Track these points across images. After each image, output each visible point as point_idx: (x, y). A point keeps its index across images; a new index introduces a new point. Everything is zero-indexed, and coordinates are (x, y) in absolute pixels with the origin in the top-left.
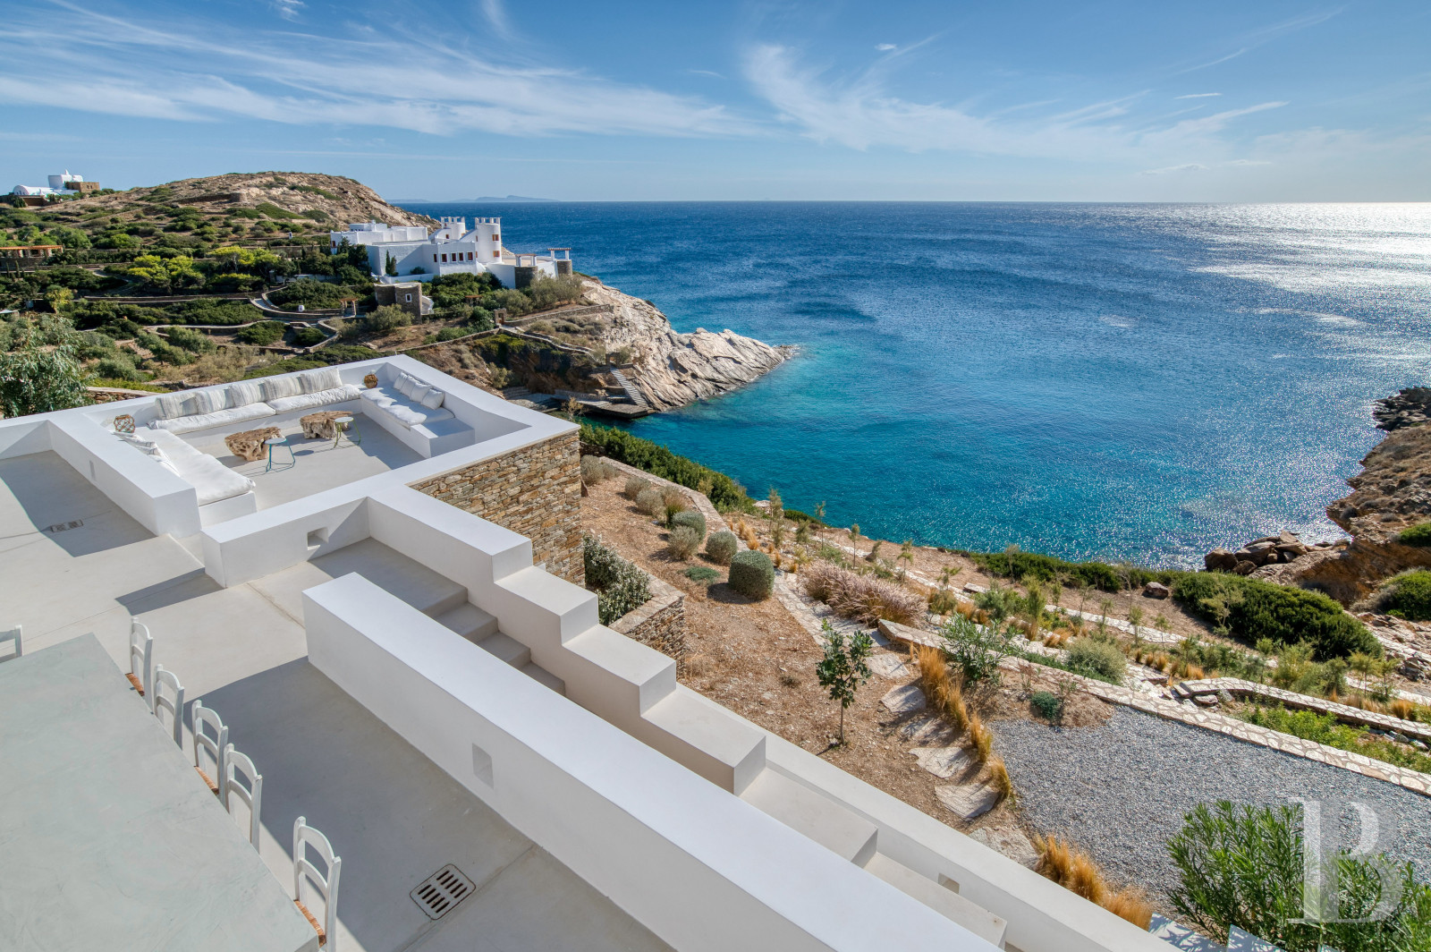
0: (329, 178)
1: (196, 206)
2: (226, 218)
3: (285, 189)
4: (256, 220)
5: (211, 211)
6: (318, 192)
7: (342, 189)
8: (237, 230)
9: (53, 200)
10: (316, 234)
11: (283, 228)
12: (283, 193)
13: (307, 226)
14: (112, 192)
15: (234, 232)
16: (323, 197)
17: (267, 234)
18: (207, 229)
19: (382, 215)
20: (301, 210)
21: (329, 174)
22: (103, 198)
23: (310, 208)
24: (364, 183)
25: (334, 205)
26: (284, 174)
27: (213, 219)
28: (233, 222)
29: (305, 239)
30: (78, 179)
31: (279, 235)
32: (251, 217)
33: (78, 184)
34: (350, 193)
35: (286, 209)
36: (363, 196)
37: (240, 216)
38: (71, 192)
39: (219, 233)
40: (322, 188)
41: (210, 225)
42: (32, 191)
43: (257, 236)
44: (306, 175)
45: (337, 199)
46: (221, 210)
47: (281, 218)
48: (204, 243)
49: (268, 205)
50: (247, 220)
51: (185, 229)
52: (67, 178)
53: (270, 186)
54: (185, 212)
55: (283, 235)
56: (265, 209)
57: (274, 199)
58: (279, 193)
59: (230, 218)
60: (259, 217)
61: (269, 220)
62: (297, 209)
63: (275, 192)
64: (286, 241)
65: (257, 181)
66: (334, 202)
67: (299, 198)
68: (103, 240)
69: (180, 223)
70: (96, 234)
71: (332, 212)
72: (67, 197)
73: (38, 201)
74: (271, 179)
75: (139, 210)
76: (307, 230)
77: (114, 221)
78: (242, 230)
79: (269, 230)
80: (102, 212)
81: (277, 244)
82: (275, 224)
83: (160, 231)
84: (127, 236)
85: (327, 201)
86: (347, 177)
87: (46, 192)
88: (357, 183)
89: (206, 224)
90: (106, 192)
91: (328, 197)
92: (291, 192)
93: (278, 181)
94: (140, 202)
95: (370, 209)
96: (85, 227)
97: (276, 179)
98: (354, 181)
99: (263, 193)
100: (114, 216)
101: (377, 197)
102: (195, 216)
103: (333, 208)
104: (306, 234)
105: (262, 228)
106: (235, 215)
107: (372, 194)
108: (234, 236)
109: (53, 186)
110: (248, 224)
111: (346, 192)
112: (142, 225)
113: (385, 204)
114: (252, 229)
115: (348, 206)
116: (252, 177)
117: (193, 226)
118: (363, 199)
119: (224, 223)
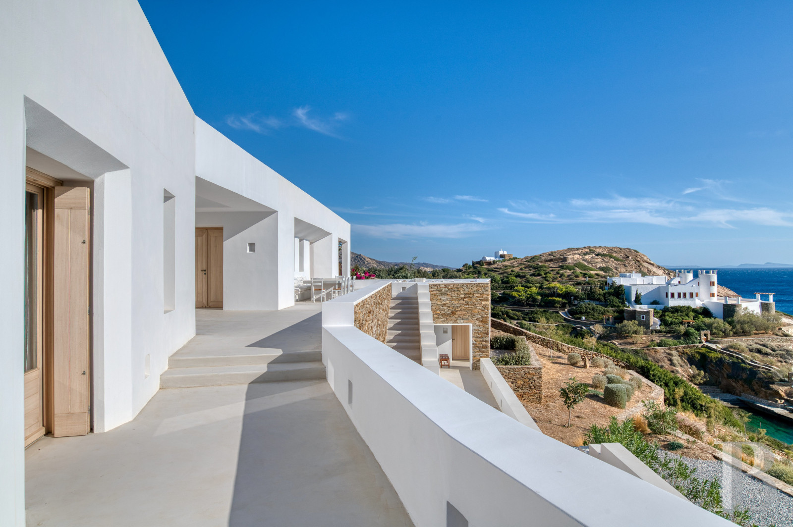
0: (621, 249)
1: (547, 264)
2: (558, 270)
3: (593, 255)
4: (572, 271)
5: (553, 266)
6: (611, 257)
7: (627, 255)
8: (562, 275)
9: (494, 262)
10: (600, 279)
11: (584, 275)
12: (592, 258)
13: (597, 275)
14: (516, 258)
15: (560, 277)
16: (613, 260)
17: (575, 279)
18: (548, 275)
19: (648, 271)
20: (598, 266)
21: (620, 247)
22: (512, 261)
23: (604, 265)
24: (641, 252)
25: (619, 264)
26: (595, 247)
27: (552, 271)
28: (561, 272)
29: (594, 282)
30: (505, 253)
31: (581, 279)
32: (570, 270)
33: (505, 255)
34: (630, 258)
35: (590, 266)
36: (639, 259)
37: (565, 269)
38: (501, 259)
39: (553, 277)
40: (614, 255)
41: (550, 273)
42: (488, 259)
43: (571, 279)
44: (607, 248)
45: (621, 261)
46: (557, 266)
47: (585, 270)
48: (545, 282)
49: (580, 263)
50: (568, 271)
51: (539, 275)
52: (501, 253)
53: (586, 254)
54: (541, 267)
55: (583, 279)
56: (578, 265)
57: (585, 261)
58: (590, 257)
59: (560, 270)
60: (574, 270)
61: (578, 271)
62: (596, 266)
63: (588, 257)
64: (584, 282)
65: (579, 251)
66: (619, 262)
67: (600, 260)
68: (506, 279)
69: (537, 272)
70: (504, 277)
71: (616, 269)
72: (499, 261)
73: (489, 263)
74: (587, 250)
75: (523, 266)
76: (597, 277)
77: (512, 271)
78: (564, 276)
79: (577, 276)
80: (509, 267)
81: (579, 284)
82: (581, 273)
83: (528, 276)
84: (514, 278)
85: (616, 262)
86: (631, 249)
87: (493, 259)
88: (637, 252)
89: (548, 273)
90: (514, 258)
91: (617, 260)
92: (596, 257)
93: (591, 251)
94: (525, 263)
95: (641, 267)
96: (501, 274)
97: (590, 250)
98: (635, 251)
99: (581, 257)
100: (513, 269)
101: (648, 261)
102: (545, 268)
103: (618, 266)
104: (596, 278)
105: (574, 275)
106: (563, 268)
107: (645, 259)
108: (560, 279)
109: (496, 257)
110: (568, 272)
111: (628, 257)
112: (522, 273)
113: (652, 264)
114: (569, 276)
115: (627, 265)
116: (578, 249)
117: (543, 273)
118: (638, 261)
119: (557, 272)
